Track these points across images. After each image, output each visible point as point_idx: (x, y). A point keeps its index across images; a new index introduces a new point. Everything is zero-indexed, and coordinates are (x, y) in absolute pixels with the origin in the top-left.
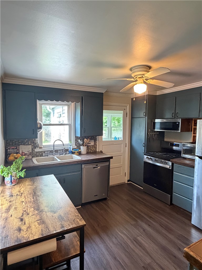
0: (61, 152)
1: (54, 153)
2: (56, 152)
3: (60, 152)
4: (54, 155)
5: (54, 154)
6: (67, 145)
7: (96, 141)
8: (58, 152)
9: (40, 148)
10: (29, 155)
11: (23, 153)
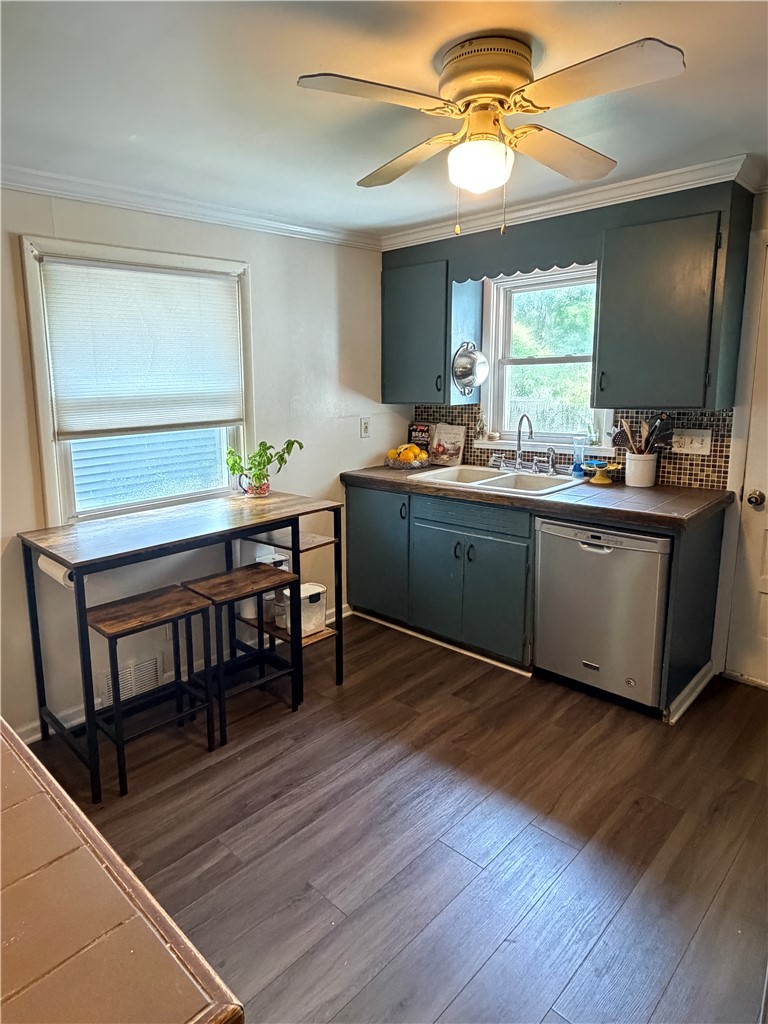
0: (544, 462)
1: (519, 460)
2: (528, 460)
3: (540, 461)
4: (517, 466)
5: (520, 464)
6: (570, 440)
7: (729, 436)
8: (532, 461)
9: (491, 438)
10: (452, 455)
11: (439, 445)
